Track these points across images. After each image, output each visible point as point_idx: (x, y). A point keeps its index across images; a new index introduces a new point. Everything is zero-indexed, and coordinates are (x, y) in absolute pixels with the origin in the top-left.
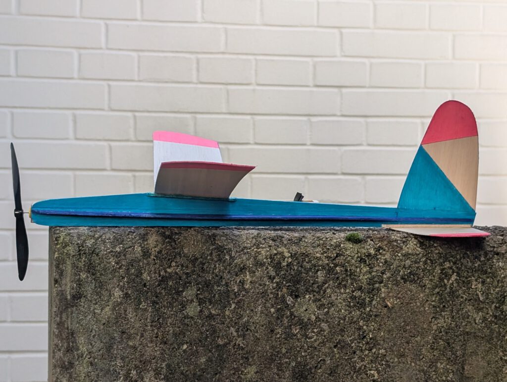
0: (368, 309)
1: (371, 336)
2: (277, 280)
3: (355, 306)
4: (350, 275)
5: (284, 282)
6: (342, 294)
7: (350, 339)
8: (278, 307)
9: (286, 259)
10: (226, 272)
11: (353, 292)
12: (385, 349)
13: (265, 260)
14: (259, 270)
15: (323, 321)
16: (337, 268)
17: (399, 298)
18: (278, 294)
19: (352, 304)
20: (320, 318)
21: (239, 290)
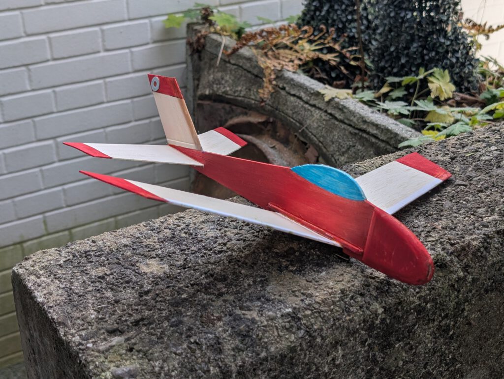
0: (451, 333)
1: (450, 357)
2: (369, 341)
3: (440, 335)
4: (439, 307)
5: (376, 341)
6: (430, 328)
7: (432, 368)
8: (369, 368)
9: (380, 317)
10: (317, 356)
11: (440, 322)
12: (462, 363)
13: (358, 326)
14: (352, 339)
15: (410, 362)
16: (429, 305)
17: (479, 311)
18: (369, 356)
19: (437, 335)
20: (407, 361)
21: (330, 369)
